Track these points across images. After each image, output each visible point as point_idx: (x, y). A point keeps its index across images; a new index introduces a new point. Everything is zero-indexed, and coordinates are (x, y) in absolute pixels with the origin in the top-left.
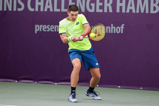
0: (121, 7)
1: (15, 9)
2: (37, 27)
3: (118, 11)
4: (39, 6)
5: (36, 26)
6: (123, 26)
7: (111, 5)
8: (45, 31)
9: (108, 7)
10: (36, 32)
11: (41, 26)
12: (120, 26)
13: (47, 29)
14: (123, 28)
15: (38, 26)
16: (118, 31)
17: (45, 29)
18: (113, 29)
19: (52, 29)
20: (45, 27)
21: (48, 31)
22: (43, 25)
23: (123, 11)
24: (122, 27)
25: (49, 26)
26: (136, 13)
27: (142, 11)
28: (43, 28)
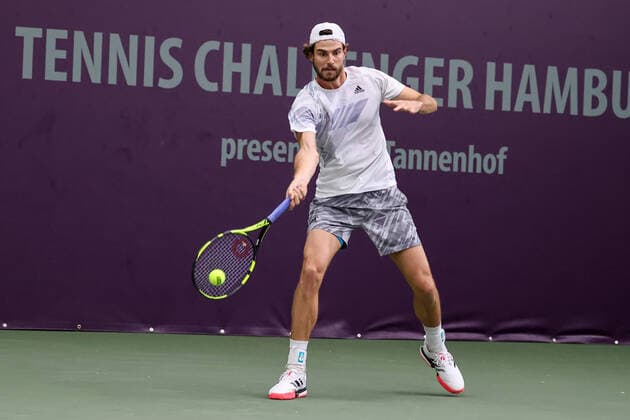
0: (498, 95)
1: (148, 82)
2: (229, 146)
3: (490, 105)
4: (236, 77)
5: (225, 142)
6: (505, 153)
7: (468, 86)
8: (257, 158)
9: (459, 93)
10: (223, 163)
11: (242, 143)
12: (496, 153)
13: (263, 154)
14: (505, 157)
15: (231, 141)
16: (489, 166)
17: (255, 154)
18: (475, 160)
19: (281, 155)
20: (254, 146)
21: (264, 159)
22: (248, 142)
23: (506, 106)
24: (502, 156)
25: (269, 143)
26: (541, 115)
27: (560, 109)
28: (250, 150)
